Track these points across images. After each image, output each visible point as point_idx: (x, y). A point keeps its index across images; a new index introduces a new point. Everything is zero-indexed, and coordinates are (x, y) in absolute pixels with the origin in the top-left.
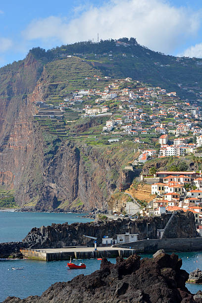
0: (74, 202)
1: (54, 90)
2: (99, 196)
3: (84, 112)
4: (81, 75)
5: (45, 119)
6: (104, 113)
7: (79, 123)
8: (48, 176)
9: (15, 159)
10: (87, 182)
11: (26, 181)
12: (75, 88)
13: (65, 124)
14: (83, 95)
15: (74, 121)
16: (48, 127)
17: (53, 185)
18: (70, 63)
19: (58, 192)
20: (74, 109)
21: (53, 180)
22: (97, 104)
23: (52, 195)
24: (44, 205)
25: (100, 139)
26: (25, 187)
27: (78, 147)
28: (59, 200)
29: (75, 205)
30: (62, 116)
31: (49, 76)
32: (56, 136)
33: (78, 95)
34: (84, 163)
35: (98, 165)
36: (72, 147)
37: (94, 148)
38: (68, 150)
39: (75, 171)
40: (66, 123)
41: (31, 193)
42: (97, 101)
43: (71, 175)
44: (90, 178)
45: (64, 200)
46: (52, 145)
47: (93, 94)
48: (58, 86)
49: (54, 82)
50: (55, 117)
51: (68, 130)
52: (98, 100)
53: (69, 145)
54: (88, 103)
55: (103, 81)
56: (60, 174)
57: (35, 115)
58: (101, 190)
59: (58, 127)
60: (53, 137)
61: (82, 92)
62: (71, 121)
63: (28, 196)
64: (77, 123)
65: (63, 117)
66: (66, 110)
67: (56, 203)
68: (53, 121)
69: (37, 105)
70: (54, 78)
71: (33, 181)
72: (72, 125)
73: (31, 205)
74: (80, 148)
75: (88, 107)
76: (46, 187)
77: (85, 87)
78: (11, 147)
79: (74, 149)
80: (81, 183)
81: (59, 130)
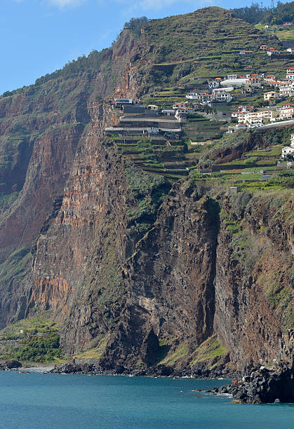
0: (203, 348)
1: (165, 78)
2: (271, 330)
3: (235, 121)
4: (228, 45)
5: (135, 138)
6: (286, 119)
7: (221, 145)
8: (133, 278)
9: (75, 249)
10: (236, 292)
11: (86, 296)
12: (213, 73)
13: (186, 150)
14: (233, 86)
15: (210, 143)
16: (142, 156)
17: (147, 303)
18: (203, 20)
19: (162, 320)
20: (209, 116)
21: (147, 288)
22: (267, 104)
23: (146, 328)
24: (123, 356)
25: (274, 176)
26: (82, 311)
27: (214, 197)
28: (163, 342)
29: (203, 355)
30: (179, 130)
31: (152, 47)
32: (161, 176)
33: (220, 86)
34: (229, 238)
35: (269, 242)
36: (197, 198)
37: (256, 195)
38: (188, 206)
39: (204, 263)
40: (189, 148)
41: (94, 325)
42: (267, 96)
43: (193, 274)
44: (244, 278)
45: (177, 342)
46: (148, 199)
47: (258, 85)
48: (175, 71)
49: (164, 61)
50: (161, 133)
51: (194, 164)
52: (269, 96)
53: (189, 192)
54: (245, 103)
55: (283, 57)
56: (167, 271)
57: (111, 129)
58: (277, 311)
59: (168, 156)
60: (151, 179)
61: (232, 81)
62: (202, 144)
63: (88, 333)
64: (217, 147)
65: (182, 134)
66: (188, 116)
67: (156, 350)
68: (154, 142)
69: (118, 107)
70: (165, 52)
71: (100, 293)
72: (205, 153)
73: (92, 355)
74: (219, 198)
75: (244, 110)
76: (130, 308)
77: (240, 70)
78: (67, 221)
79: (202, 201)
80: (222, 293)
81: (170, 163)
